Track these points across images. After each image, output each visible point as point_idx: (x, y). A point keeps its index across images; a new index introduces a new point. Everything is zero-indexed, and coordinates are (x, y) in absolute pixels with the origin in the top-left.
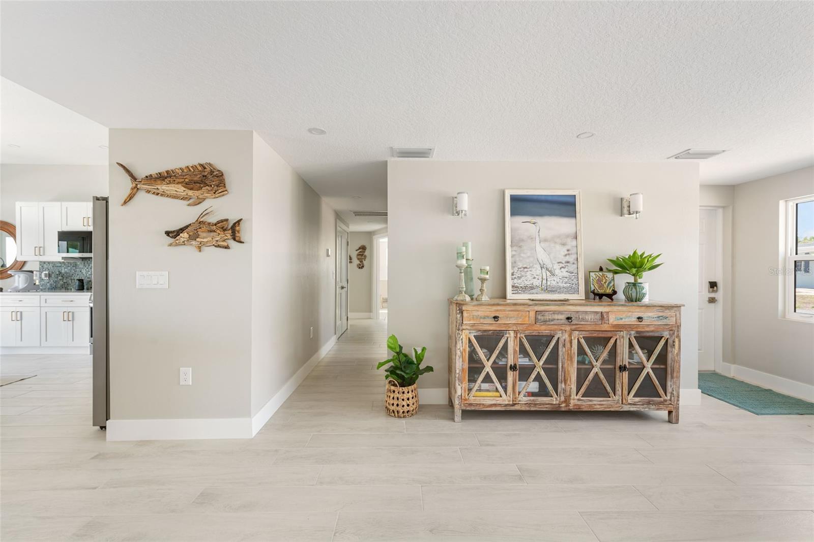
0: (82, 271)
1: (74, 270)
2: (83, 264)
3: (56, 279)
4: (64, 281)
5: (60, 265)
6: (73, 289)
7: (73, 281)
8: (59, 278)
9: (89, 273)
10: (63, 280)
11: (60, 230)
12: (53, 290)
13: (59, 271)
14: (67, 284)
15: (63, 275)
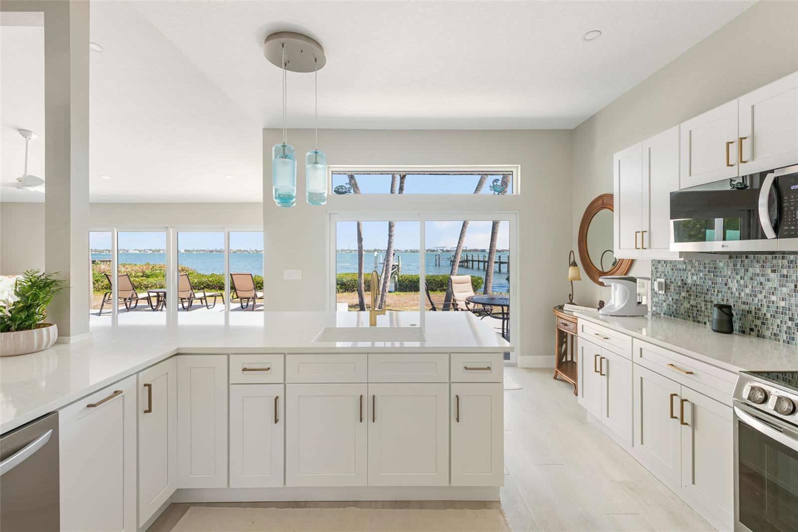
0: (730, 285)
1: (711, 279)
2: (731, 265)
3: (677, 297)
4: (692, 302)
6: (708, 323)
7: (709, 305)
8: (683, 294)
9: (748, 291)
10: (688, 299)
11: (676, 189)
12: (672, 318)
13: (682, 280)
14: (698, 311)
15: (691, 288)
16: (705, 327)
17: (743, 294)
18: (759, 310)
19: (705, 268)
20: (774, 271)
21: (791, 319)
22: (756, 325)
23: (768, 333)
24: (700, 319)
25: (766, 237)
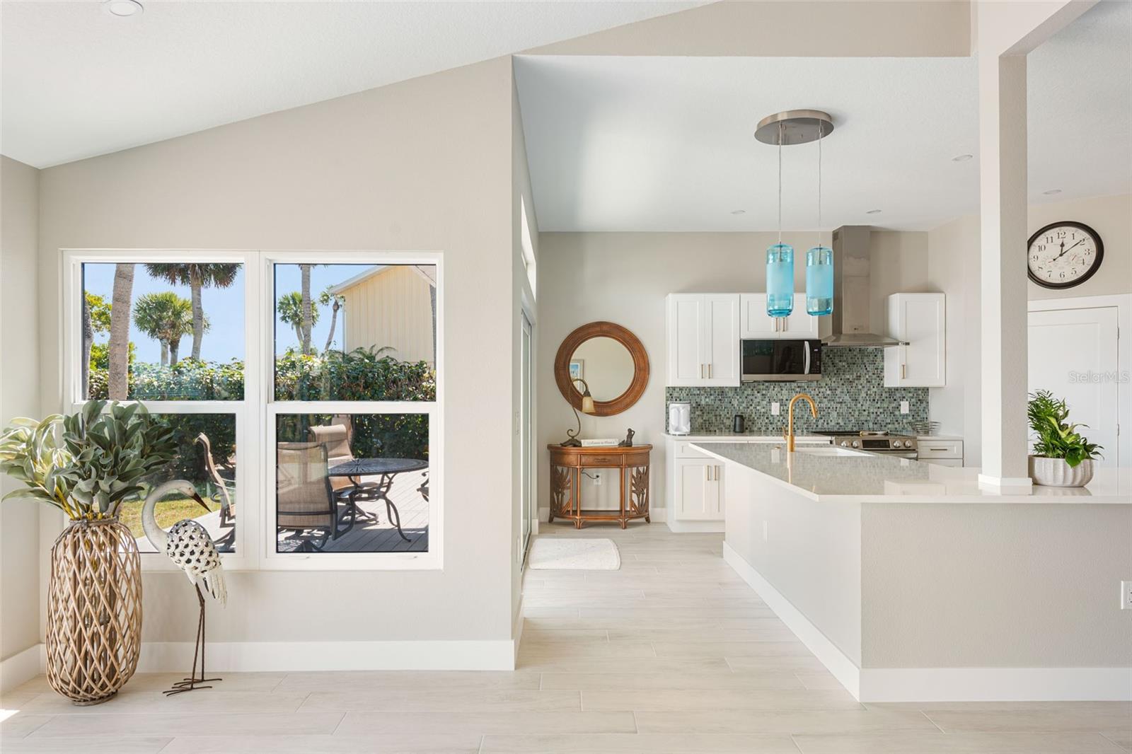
0: (733, 402)
1: (720, 400)
4: (704, 418)
5: (698, 392)
6: (717, 431)
7: (718, 418)
9: (744, 405)
13: (696, 402)
14: (709, 423)
15: (704, 407)
17: (741, 408)
18: (751, 416)
19: (715, 392)
20: (758, 392)
21: (767, 418)
22: (749, 425)
23: (756, 429)
24: (711, 429)
25: (804, 373)
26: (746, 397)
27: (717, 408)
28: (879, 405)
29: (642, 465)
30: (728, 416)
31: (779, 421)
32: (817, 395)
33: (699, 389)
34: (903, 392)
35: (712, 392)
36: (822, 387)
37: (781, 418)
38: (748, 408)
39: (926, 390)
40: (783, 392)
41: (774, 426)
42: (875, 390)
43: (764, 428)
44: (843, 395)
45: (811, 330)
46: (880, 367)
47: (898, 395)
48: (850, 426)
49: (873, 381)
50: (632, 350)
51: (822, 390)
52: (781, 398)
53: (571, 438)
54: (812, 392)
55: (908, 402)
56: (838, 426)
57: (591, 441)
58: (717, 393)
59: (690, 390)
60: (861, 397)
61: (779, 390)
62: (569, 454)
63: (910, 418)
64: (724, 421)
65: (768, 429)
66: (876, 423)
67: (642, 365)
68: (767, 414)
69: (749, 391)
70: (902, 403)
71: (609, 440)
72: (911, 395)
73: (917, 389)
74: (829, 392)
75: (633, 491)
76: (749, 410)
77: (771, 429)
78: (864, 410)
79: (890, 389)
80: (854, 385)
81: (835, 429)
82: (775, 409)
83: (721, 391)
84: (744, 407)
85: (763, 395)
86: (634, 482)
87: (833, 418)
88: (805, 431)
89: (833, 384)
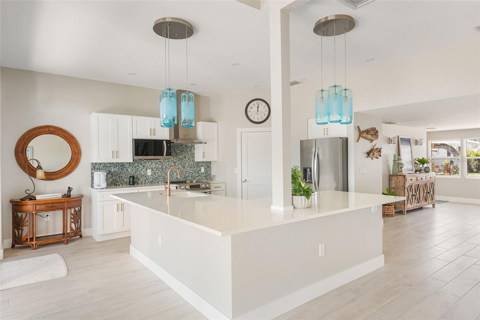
0: (128, 170)
1: (122, 169)
4: (113, 179)
5: (110, 165)
6: (120, 185)
7: (121, 178)
9: (134, 171)
10: (112, 177)
13: (109, 171)
14: (116, 181)
15: (113, 173)
16: (119, 186)
17: (132, 172)
18: (137, 176)
19: (119, 165)
20: (141, 165)
21: (145, 177)
22: (137, 181)
23: (140, 182)
24: (117, 184)
25: (163, 156)
26: (135, 167)
27: (120, 173)
28: (193, 169)
29: (77, 207)
30: (126, 177)
31: (151, 178)
32: (168, 165)
33: (110, 163)
34: (202, 163)
35: (117, 165)
36: (170, 162)
37: (152, 177)
38: (136, 172)
39: (210, 162)
40: (153, 164)
41: (149, 181)
42: (191, 163)
43: (144, 182)
44: (179, 165)
45: (166, 136)
46: (193, 153)
47: (200, 165)
48: (182, 179)
49: (191, 159)
50: (70, 143)
51: (170, 163)
52: (152, 167)
53: (28, 195)
54: (166, 164)
55: (204, 168)
56: (177, 179)
57: (43, 195)
58: (120, 165)
59: (105, 164)
60: (186, 166)
61: (151, 163)
62: (27, 205)
63: (205, 174)
64: (124, 179)
65: (146, 182)
66: (192, 177)
67: (76, 151)
68: (145, 176)
69: (136, 164)
70: (201, 168)
71: (55, 194)
72: (205, 164)
73: (207, 162)
74: (173, 164)
75: (72, 222)
76: (136, 173)
77: (147, 182)
78: (187, 172)
79: (197, 162)
80: (183, 160)
81: (176, 181)
82: (149, 172)
83: (122, 165)
84: (134, 172)
85: (143, 166)
86: (72, 217)
87: (175, 176)
88: (163, 182)
89: (174, 160)
